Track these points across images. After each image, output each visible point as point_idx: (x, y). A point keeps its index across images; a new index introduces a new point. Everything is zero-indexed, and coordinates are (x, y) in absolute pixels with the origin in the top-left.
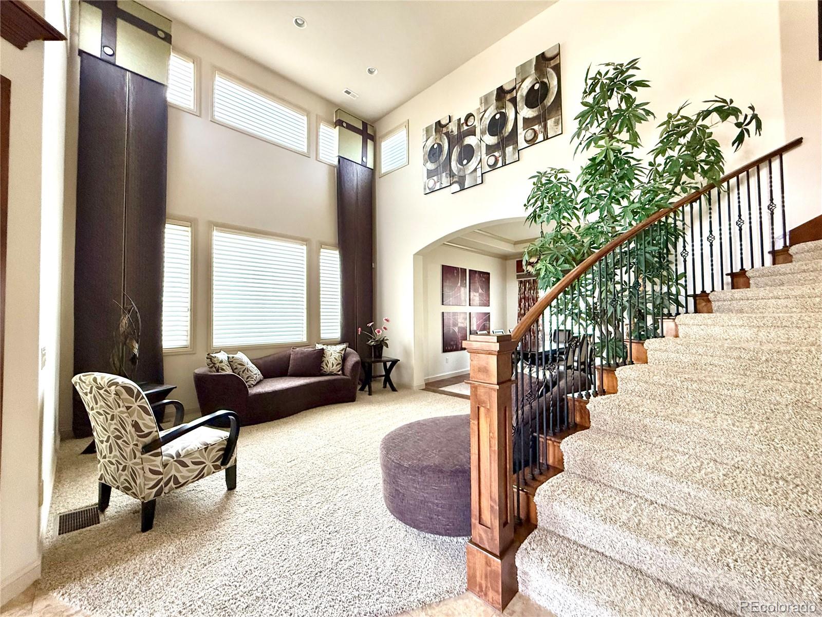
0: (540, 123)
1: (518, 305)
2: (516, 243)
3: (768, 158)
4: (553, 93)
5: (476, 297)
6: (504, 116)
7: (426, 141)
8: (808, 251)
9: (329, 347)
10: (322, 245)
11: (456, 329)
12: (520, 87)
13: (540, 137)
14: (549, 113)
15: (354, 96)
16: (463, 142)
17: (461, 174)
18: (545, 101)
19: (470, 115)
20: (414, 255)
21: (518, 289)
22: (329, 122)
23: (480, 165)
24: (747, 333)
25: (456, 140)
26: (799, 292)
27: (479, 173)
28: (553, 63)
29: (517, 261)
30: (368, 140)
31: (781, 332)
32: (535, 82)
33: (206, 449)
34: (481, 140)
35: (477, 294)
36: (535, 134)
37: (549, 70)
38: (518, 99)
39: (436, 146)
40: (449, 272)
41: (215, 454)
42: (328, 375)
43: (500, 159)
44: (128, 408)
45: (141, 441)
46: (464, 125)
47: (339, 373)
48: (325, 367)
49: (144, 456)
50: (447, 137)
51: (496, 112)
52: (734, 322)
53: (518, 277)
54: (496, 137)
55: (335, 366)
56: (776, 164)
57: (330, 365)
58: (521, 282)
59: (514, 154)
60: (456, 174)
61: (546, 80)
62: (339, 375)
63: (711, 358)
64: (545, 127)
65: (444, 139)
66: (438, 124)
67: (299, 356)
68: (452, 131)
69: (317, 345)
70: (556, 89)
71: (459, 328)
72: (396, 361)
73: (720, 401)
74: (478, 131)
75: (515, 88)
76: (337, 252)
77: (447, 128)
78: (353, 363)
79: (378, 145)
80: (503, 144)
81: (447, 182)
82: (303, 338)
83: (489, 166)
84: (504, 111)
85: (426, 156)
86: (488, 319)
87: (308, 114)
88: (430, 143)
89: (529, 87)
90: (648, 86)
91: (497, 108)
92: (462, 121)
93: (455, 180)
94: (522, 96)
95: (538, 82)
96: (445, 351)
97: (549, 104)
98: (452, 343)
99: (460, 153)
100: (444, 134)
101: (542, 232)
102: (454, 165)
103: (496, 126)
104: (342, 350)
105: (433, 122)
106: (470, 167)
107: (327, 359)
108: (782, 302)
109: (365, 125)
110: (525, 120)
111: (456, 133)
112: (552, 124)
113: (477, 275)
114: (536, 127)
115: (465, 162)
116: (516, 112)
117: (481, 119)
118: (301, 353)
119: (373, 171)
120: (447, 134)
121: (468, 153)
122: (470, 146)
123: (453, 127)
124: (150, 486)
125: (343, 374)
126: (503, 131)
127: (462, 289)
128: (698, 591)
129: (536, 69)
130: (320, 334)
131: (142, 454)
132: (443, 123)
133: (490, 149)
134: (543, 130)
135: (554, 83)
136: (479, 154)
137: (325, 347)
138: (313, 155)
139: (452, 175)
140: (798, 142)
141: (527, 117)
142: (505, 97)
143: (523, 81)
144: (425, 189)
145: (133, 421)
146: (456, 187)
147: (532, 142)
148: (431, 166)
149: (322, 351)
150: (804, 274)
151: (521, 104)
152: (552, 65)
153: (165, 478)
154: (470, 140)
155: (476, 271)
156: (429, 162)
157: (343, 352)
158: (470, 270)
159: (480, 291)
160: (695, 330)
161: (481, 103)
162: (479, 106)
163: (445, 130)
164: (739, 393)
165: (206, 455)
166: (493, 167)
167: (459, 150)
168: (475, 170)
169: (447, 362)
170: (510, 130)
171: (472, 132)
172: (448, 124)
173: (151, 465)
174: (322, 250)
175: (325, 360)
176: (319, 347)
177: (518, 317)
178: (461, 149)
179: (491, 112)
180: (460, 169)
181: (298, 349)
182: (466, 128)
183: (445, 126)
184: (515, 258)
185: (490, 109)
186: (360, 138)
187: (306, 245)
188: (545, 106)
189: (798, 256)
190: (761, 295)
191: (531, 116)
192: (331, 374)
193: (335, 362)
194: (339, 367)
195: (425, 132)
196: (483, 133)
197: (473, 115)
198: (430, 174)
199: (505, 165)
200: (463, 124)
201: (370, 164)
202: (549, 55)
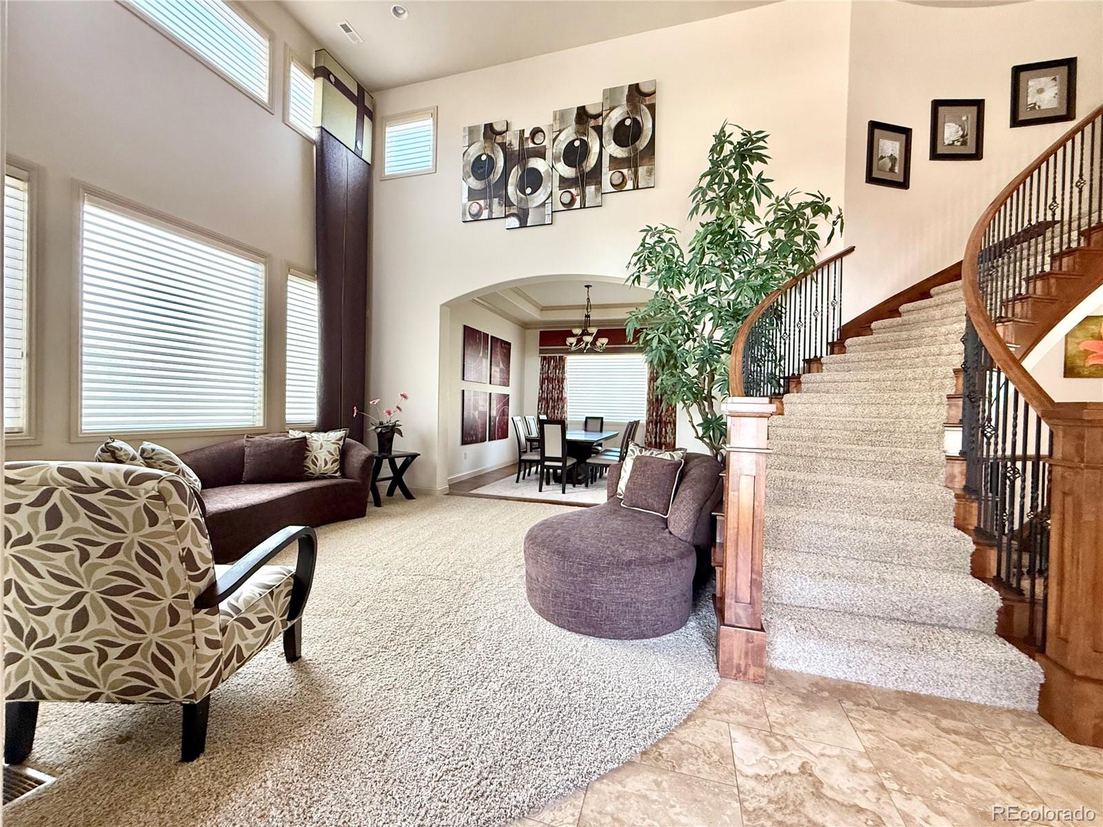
0: (629, 167)
1: (539, 387)
2: (544, 309)
3: (834, 259)
4: (646, 137)
5: (497, 372)
6: (584, 144)
7: (469, 146)
8: (859, 345)
9: (313, 434)
10: (290, 268)
11: (476, 414)
12: (607, 115)
13: (630, 185)
14: (642, 158)
15: (354, 38)
16: (526, 163)
17: (523, 205)
18: (637, 143)
19: (536, 131)
20: (442, 306)
21: (540, 367)
22: (306, 66)
23: (550, 200)
24: (847, 410)
25: (518, 157)
26: (877, 377)
27: (548, 209)
28: (648, 100)
29: (541, 332)
30: (365, 116)
31: (873, 408)
32: (627, 116)
33: (271, 593)
34: (552, 168)
35: (498, 370)
36: (623, 180)
37: (643, 107)
38: (605, 130)
39: (484, 158)
40: (472, 336)
41: (283, 601)
42: (318, 478)
43: (578, 198)
44: (178, 524)
45: (195, 588)
46: (530, 140)
47: (337, 475)
48: (312, 466)
49: (197, 616)
50: (503, 150)
51: (575, 137)
52: (837, 400)
53: (541, 351)
54: (574, 169)
55: (329, 464)
56: (838, 263)
57: (321, 463)
58: (544, 358)
59: (596, 196)
60: (515, 203)
61: (639, 118)
62: (336, 477)
63: (830, 431)
64: (636, 173)
65: (498, 151)
66: (489, 127)
67: (264, 449)
68: (510, 144)
69: (291, 431)
70: (651, 133)
71: (479, 412)
72: (414, 456)
73: (853, 466)
74: (549, 154)
75: (602, 115)
76: (315, 285)
77: (504, 138)
78: (363, 458)
79: (378, 130)
80: (582, 181)
81: (501, 212)
82: (258, 421)
83: (563, 204)
84: (585, 138)
85: (469, 169)
86: (507, 403)
87: (272, 39)
88: (474, 151)
89: (619, 120)
90: (766, 162)
91: (577, 132)
92: (527, 134)
93: (512, 211)
94: (609, 127)
95: (629, 118)
96: (464, 443)
97: (641, 148)
98: (472, 432)
99: (522, 177)
100: (499, 144)
101: (588, 299)
102: (511, 190)
103: (574, 155)
104: (340, 440)
105: (482, 122)
106: (535, 200)
107: (314, 453)
108: (863, 384)
109: (360, 89)
110: (613, 159)
111: (516, 147)
112: (645, 173)
113: (499, 344)
114: (625, 171)
115: (529, 191)
116: (601, 146)
117: (554, 140)
118: (268, 445)
119: (370, 167)
120: (503, 145)
121: (533, 180)
122: (535, 172)
123: (512, 139)
124: (206, 671)
125: (344, 475)
126: (584, 164)
127: (484, 360)
128: (898, 614)
129: (628, 100)
130: (284, 414)
131: (194, 614)
132: (498, 128)
133: (565, 182)
134: (633, 177)
135: (648, 125)
136: (550, 184)
137: (307, 434)
138: (278, 110)
139: (508, 203)
140: (852, 250)
141: (614, 155)
142: (587, 122)
143: (612, 109)
144: (464, 214)
145: (183, 550)
146: (514, 222)
147: (619, 187)
148: (475, 184)
149: (304, 440)
150: (867, 363)
151: (608, 137)
152: (648, 103)
153: (226, 651)
154: (536, 163)
155: (498, 339)
156: (472, 177)
157: (341, 443)
158: (492, 337)
159: (501, 365)
160: (800, 408)
161: (555, 119)
162: (552, 122)
163: (499, 139)
164: (871, 457)
165: (273, 603)
166: (569, 206)
167: (520, 173)
168: (543, 204)
169: (465, 458)
170: (592, 166)
171: (541, 154)
172: (504, 132)
173: (206, 632)
174: (290, 277)
175: (311, 455)
176: (296, 434)
177: (539, 401)
178: (523, 172)
179: (568, 135)
180: (521, 198)
181: (257, 438)
182: (531, 145)
183: (500, 133)
184: (541, 328)
185: (566, 130)
186: (353, 108)
187: (265, 264)
188: (637, 150)
189: (851, 349)
190: (846, 378)
191: (619, 156)
192: (322, 477)
193: (329, 458)
194: (336, 466)
195: (467, 133)
196: (556, 159)
197: (542, 131)
198: (473, 195)
199: (584, 207)
200: (527, 139)
201: (367, 156)
202: (644, 89)
